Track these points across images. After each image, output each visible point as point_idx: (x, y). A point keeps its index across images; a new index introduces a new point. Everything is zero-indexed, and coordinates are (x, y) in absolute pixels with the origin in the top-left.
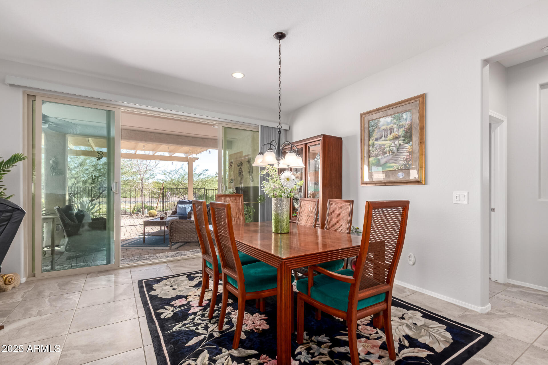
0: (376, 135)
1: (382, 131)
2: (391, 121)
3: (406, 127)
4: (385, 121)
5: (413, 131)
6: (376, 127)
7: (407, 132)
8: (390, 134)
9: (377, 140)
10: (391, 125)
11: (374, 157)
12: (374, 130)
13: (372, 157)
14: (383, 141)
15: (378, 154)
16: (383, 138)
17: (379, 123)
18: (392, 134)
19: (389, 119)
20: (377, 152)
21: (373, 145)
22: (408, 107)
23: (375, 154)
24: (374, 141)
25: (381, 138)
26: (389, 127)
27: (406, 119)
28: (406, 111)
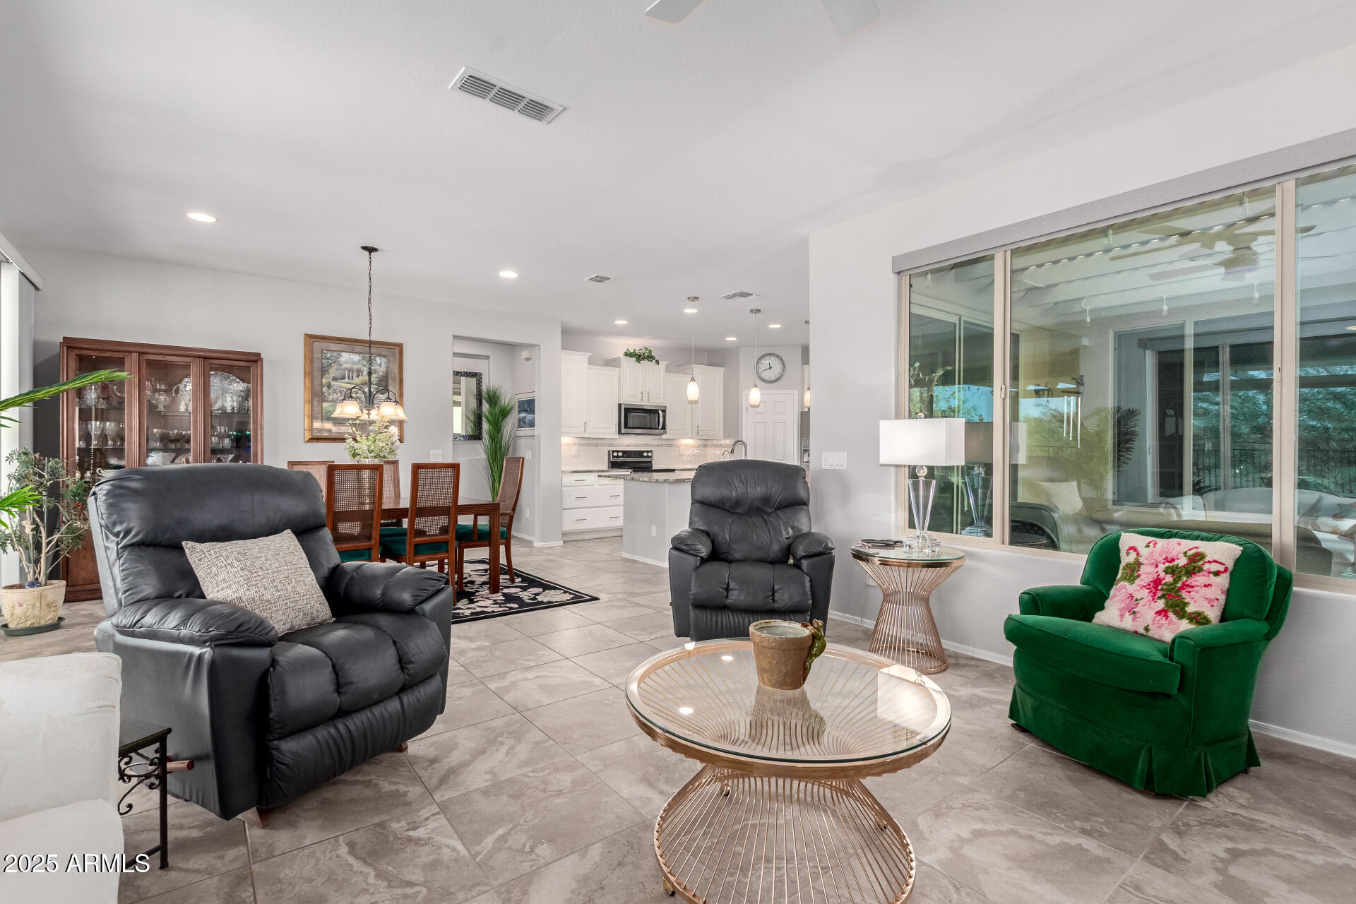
0: (333, 372)
1: (344, 370)
2: (359, 361)
3: (381, 374)
4: (349, 359)
5: (390, 381)
6: (334, 362)
7: (381, 380)
8: (358, 376)
9: (335, 379)
10: (359, 366)
11: (330, 402)
12: (330, 365)
13: (327, 401)
14: (345, 383)
15: (337, 399)
16: (347, 380)
17: (339, 358)
18: (360, 377)
19: (356, 358)
20: (336, 397)
21: (329, 386)
22: (384, 352)
23: (333, 399)
24: (330, 380)
25: (343, 378)
26: (355, 367)
27: (380, 365)
28: (380, 355)
